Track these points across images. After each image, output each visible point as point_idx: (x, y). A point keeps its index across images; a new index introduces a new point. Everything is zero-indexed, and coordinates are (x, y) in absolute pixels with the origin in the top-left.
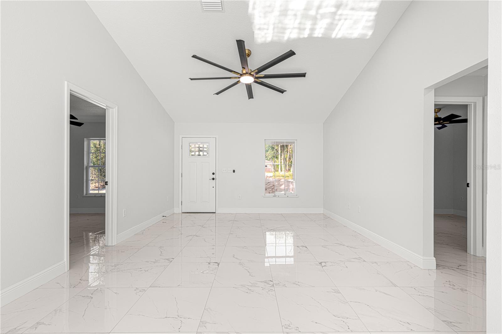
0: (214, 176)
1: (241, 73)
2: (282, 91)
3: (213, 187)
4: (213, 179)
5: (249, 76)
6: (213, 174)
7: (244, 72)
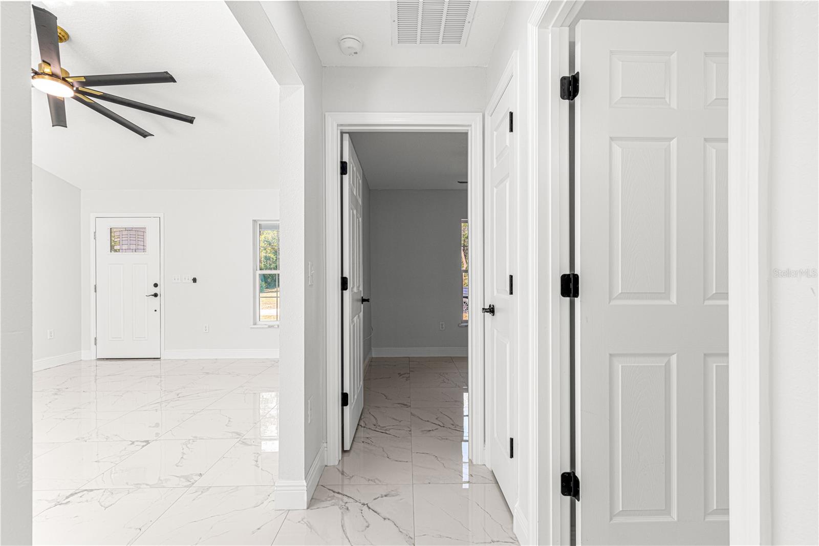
0: (156, 290)
1: (37, 70)
2: (144, 134)
3: (156, 311)
4: (156, 295)
5: (61, 83)
6: (156, 285)
7: (47, 70)
